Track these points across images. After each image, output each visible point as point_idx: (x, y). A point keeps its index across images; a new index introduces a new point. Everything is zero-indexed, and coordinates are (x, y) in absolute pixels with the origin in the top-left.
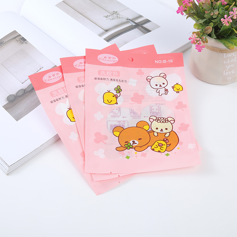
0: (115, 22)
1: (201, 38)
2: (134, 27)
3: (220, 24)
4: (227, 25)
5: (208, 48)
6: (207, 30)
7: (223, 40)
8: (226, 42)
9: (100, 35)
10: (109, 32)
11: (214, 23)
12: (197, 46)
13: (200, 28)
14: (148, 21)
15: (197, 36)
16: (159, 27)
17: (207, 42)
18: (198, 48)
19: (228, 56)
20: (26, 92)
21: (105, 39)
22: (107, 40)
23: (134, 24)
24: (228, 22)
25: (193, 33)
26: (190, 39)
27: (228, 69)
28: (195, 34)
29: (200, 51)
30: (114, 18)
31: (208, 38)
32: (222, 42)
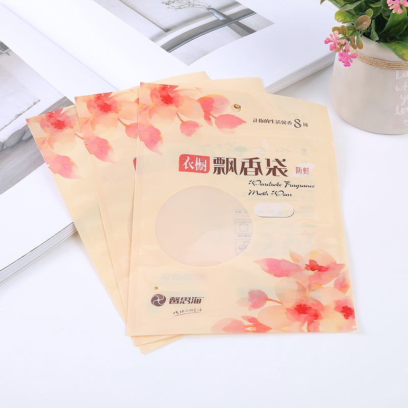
0: (185, 14)
1: (349, 40)
2: (222, 23)
3: (385, 11)
4: (399, 11)
5: (365, 60)
6: (361, 23)
7: (393, 43)
8: (398, 47)
9: (154, 39)
10: (172, 32)
11: (375, 9)
12: (341, 55)
13: (349, 20)
14: (249, 13)
15: (341, 36)
16: (270, 23)
17: (361, 47)
18: (343, 60)
19: (404, 75)
20: (5, 149)
21: (163, 47)
22: (168, 48)
23: (221, 18)
24: (401, 6)
25: (335, 29)
26: (326, 42)
27: (404, 103)
28: (336, 32)
29: (347, 64)
30: (182, 7)
31: (364, 41)
32: (390, 47)
